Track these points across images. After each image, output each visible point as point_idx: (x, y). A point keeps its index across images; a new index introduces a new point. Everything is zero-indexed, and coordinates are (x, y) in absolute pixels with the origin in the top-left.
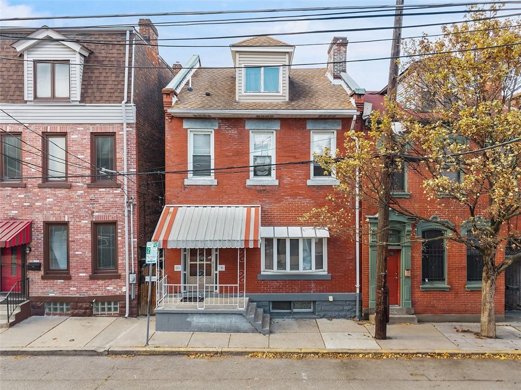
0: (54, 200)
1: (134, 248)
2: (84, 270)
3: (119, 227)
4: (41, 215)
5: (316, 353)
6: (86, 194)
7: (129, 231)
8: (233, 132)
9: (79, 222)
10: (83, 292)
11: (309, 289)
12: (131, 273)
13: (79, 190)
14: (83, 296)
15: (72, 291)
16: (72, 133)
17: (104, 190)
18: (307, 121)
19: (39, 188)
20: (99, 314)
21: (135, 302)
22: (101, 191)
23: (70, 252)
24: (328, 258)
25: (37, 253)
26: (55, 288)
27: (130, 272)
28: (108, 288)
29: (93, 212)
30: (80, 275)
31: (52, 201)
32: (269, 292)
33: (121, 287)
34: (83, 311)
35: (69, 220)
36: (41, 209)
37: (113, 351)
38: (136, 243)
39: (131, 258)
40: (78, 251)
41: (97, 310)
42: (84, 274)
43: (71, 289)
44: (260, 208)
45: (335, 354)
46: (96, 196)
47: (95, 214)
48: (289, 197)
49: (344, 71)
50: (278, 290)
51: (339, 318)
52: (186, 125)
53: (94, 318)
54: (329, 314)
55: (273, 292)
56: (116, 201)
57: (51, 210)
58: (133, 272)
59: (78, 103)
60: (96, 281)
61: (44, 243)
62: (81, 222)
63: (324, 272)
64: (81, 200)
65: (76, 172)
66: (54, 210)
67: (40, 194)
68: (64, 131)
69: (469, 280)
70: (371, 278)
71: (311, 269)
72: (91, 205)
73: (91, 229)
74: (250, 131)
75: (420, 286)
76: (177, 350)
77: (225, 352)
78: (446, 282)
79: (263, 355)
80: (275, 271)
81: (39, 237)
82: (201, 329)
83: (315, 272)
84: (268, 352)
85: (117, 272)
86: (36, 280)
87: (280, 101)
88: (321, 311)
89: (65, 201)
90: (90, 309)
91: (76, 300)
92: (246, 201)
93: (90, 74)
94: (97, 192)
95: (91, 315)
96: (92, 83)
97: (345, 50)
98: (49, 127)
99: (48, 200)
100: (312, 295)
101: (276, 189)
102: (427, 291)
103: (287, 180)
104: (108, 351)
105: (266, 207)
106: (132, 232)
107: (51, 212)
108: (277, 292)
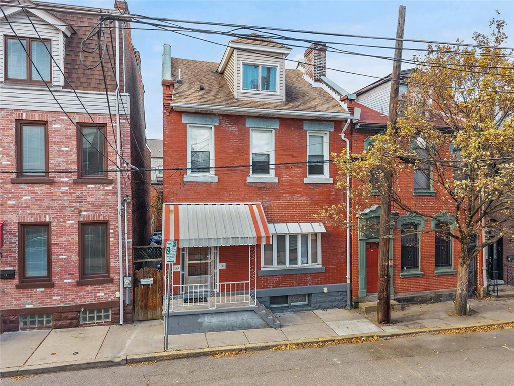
0: (31, 197)
1: (128, 249)
2: (70, 276)
3: (111, 227)
4: (15, 215)
5: (332, 340)
6: (72, 191)
7: (123, 230)
8: (234, 129)
9: (63, 222)
10: (69, 301)
11: (306, 283)
12: (126, 276)
13: (64, 187)
14: (68, 305)
15: (56, 300)
16: (53, 122)
17: (93, 186)
18: (304, 121)
19: (12, 183)
20: (87, 324)
21: (130, 307)
22: (90, 188)
23: (53, 256)
24: (322, 252)
25: (9, 259)
26: (34, 298)
27: (124, 275)
28: (98, 294)
29: (81, 211)
30: (65, 281)
31: (28, 199)
32: (268, 288)
33: (114, 292)
34: (69, 321)
35: (51, 220)
36: (15, 209)
37: (133, 359)
38: (131, 244)
39: (126, 260)
40: (62, 255)
41: (85, 319)
42: (70, 281)
43: (54, 298)
44: (261, 205)
45: (349, 340)
46: (84, 194)
47: (83, 213)
48: (287, 195)
49: (324, 75)
50: (277, 285)
51: (332, 308)
52: (185, 120)
53: (82, 328)
54: (324, 305)
55: (272, 288)
56: (108, 199)
57: (29, 209)
58: (128, 275)
59: (61, 89)
60: (84, 287)
61: (18, 247)
62: (66, 222)
63: (319, 265)
64: (66, 198)
65: (60, 166)
66: (31, 209)
67: (13, 191)
68: (43, 120)
69: (436, 266)
70: (361, 268)
71: (308, 263)
72: (78, 204)
73: (78, 230)
74: (251, 129)
75: (400, 274)
76: (200, 351)
77: (250, 348)
78: (419, 269)
79: (286, 348)
80: (275, 266)
81: (13, 241)
82: (212, 329)
83: (312, 266)
84: (290, 344)
85: (109, 276)
86: (9, 290)
87: (278, 101)
88: (316, 302)
89: (46, 199)
90: (77, 319)
91: (61, 310)
92: (247, 198)
93: (73, 57)
94: (84, 188)
95: (77, 325)
96: (77, 67)
97: (324, 55)
98: (24, 114)
99: (24, 197)
100: (309, 288)
101: (276, 186)
102: (405, 278)
103: (285, 178)
104: (127, 360)
105: (267, 204)
106: (126, 232)
107: (28, 212)
108: (276, 287)
